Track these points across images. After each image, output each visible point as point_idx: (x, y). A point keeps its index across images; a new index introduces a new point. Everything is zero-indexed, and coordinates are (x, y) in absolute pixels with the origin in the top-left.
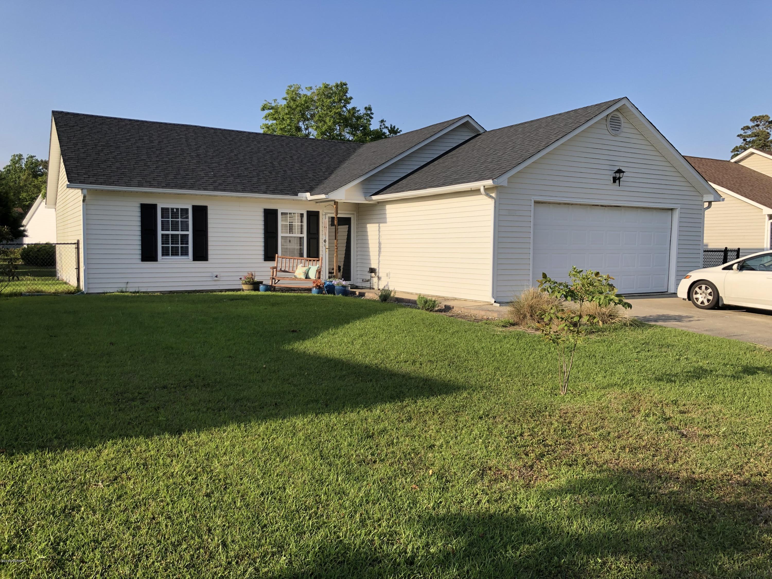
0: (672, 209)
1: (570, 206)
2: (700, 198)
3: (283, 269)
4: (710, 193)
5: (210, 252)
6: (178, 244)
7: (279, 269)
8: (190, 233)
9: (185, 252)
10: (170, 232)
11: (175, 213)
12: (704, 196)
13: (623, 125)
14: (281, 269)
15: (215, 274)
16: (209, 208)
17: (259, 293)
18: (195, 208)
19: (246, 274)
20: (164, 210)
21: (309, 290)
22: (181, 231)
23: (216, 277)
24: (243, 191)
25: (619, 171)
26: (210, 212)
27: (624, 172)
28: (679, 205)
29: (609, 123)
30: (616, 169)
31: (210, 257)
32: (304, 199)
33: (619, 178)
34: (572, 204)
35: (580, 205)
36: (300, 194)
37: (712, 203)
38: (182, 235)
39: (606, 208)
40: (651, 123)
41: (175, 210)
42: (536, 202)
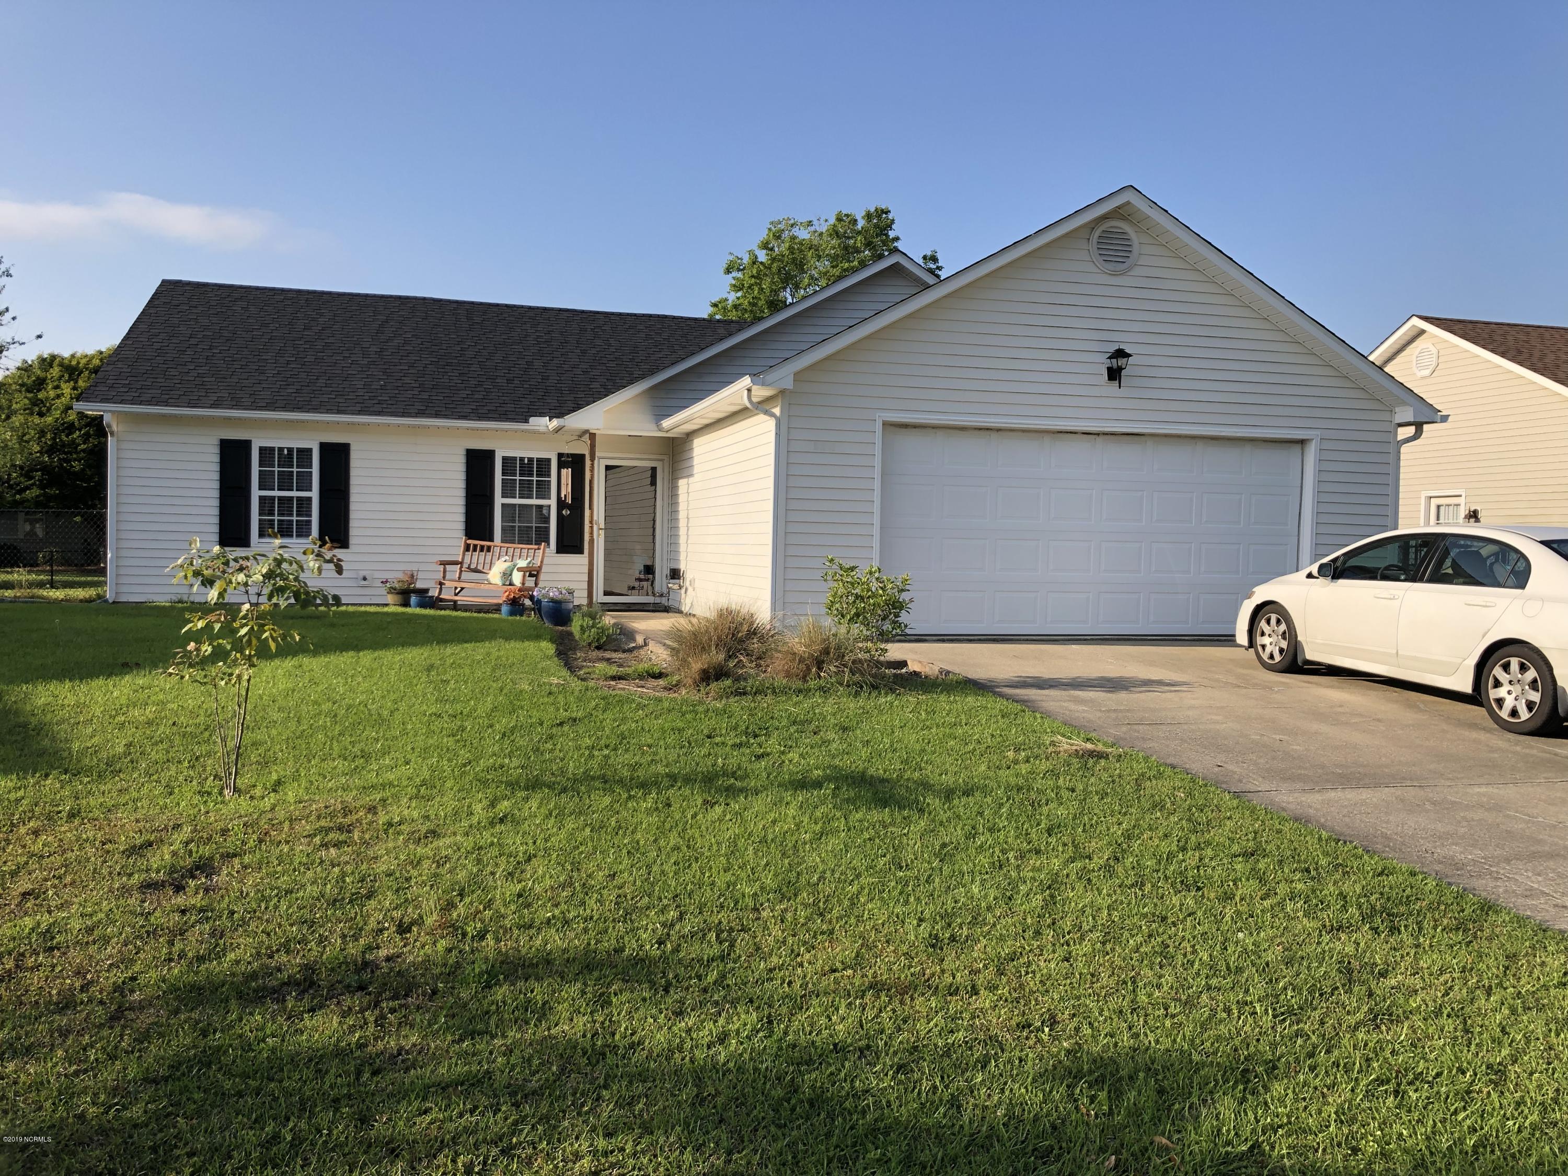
0: (1302, 442)
1: (994, 435)
2: (1386, 416)
3: (473, 566)
4: (1404, 403)
5: (353, 532)
6: (292, 515)
7: (465, 566)
8: (314, 494)
9: (304, 530)
10: (276, 493)
11: (286, 457)
12: (1397, 409)
13: (1136, 248)
14: (469, 565)
15: (362, 574)
16: (352, 448)
17: (408, 610)
18: (325, 448)
19: (401, 576)
20: (266, 453)
21: (497, 608)
22: (297, 490)
23: (365, 579)
24: (420, 414)
25: (1120, 354)
26: (354, 455)
27: (1129, 355)
28: (1318, 432)
29: (1095, 246)
30: (1113, 348)
31: (353, 541)
32: (542, 429)
33: (1120, 369)
34: (999, 430)
35: (1024, 431)
36: (532, 420)
37: (1425, 426)
38: (299, 499)
39: (1100, 439)
40: (1210, 243)
41: (286, 452)
42: (887, 425)
